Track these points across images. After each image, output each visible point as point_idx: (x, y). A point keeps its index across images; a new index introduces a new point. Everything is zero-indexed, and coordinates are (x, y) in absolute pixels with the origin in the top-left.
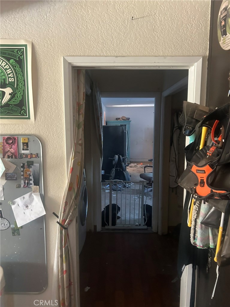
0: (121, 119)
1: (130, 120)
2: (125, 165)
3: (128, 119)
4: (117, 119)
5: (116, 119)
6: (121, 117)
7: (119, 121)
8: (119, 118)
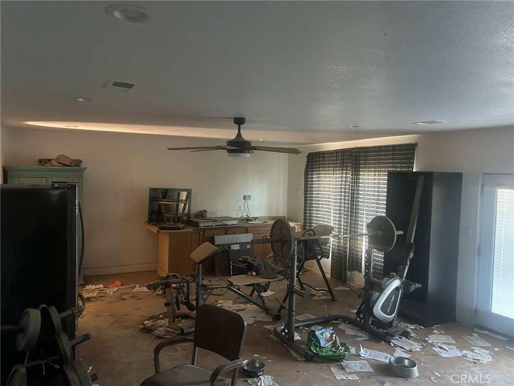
0: (55, 163)
1: (83, 166)
2: (73, 342)
3: (78, 163)
4: (42, 162)
5: (40, 161)
6: (56, 158)
7: (48, 167)
8: (49, 160)
